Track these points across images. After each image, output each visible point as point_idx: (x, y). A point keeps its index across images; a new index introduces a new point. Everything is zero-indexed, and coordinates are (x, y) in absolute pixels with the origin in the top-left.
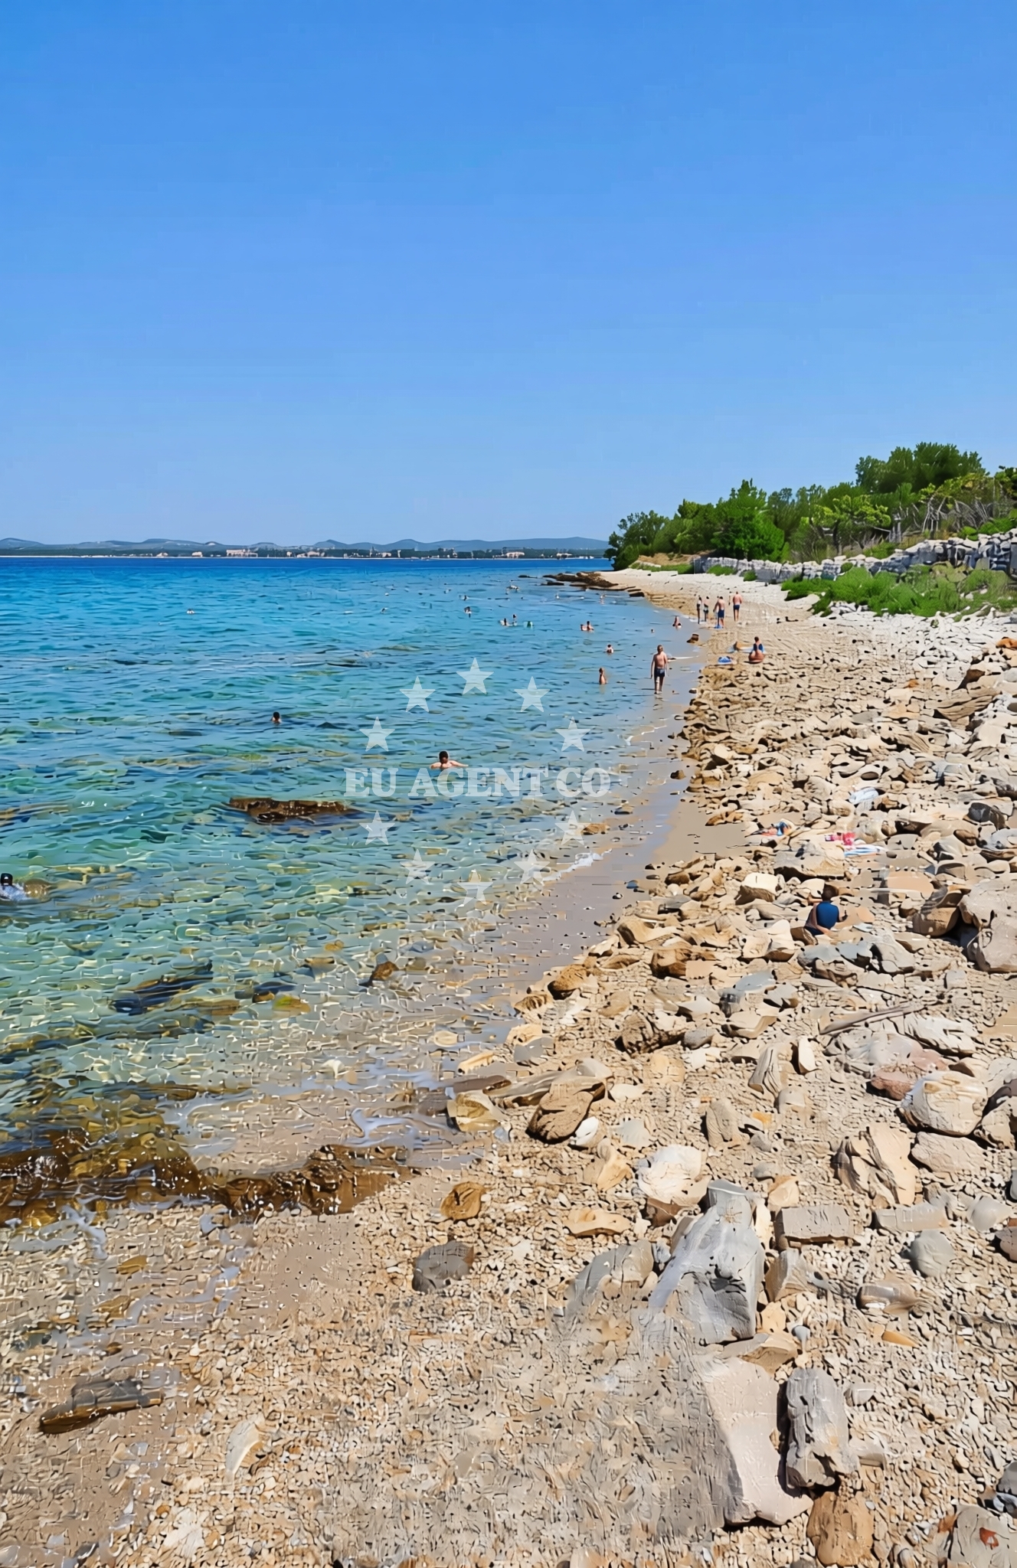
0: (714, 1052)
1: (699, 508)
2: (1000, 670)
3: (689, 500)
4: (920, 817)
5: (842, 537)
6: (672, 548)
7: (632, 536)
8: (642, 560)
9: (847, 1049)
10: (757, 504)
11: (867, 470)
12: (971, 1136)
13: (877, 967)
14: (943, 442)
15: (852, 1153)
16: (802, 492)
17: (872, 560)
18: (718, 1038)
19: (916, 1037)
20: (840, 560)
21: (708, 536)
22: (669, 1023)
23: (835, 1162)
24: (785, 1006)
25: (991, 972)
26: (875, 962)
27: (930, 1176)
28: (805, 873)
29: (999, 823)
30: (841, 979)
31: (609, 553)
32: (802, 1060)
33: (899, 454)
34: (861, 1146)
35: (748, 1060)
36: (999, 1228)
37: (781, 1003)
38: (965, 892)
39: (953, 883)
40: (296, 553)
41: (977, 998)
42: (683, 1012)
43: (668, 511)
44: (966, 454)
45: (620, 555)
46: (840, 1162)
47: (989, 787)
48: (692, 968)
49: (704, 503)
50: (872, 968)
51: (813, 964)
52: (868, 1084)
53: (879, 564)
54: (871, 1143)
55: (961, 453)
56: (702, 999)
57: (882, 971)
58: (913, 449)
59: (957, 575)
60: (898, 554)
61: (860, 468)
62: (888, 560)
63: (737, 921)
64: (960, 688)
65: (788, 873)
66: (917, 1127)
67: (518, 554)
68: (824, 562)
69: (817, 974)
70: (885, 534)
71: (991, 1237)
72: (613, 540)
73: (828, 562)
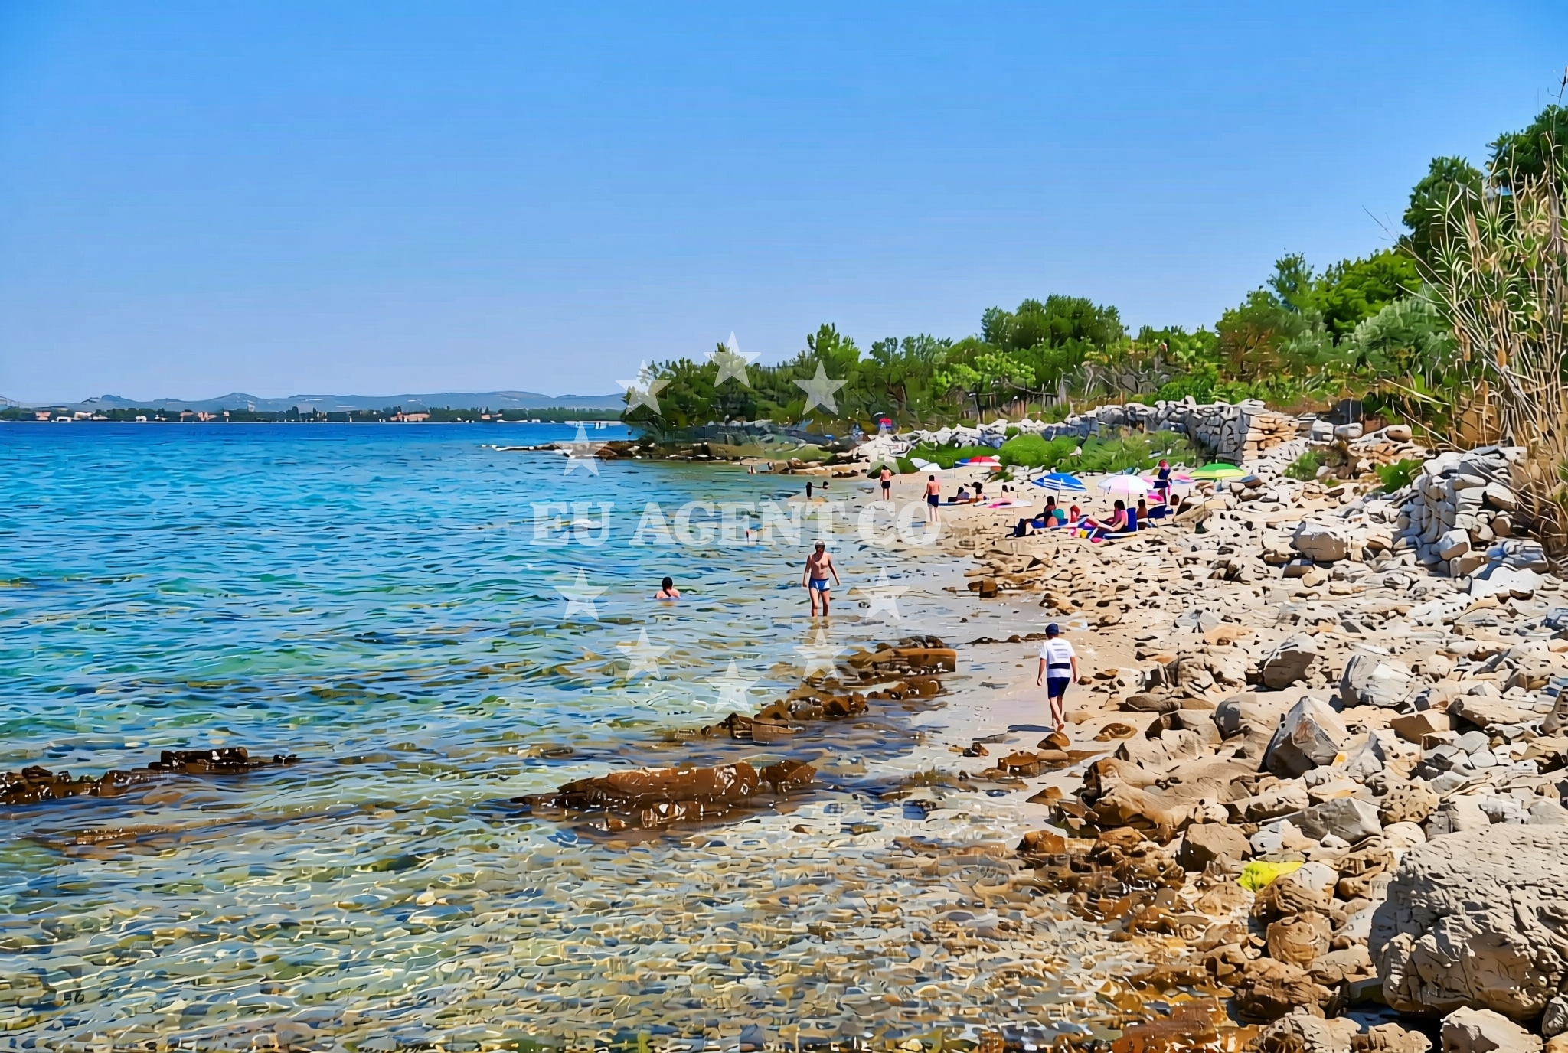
11: (994, 327)
14: (1076, 294)
17: (1041, 426)
20: (1001, 425)
33: (1029, 307)
40: (54, 413)
44: (1101, 307)
53: (1051, 428)
55: (1095, 306)
58: (1044, 302)
61: (983, 321)
62: (1061, 424)
67: (420, 417)
68: (980, 426)
73: (985, 427)
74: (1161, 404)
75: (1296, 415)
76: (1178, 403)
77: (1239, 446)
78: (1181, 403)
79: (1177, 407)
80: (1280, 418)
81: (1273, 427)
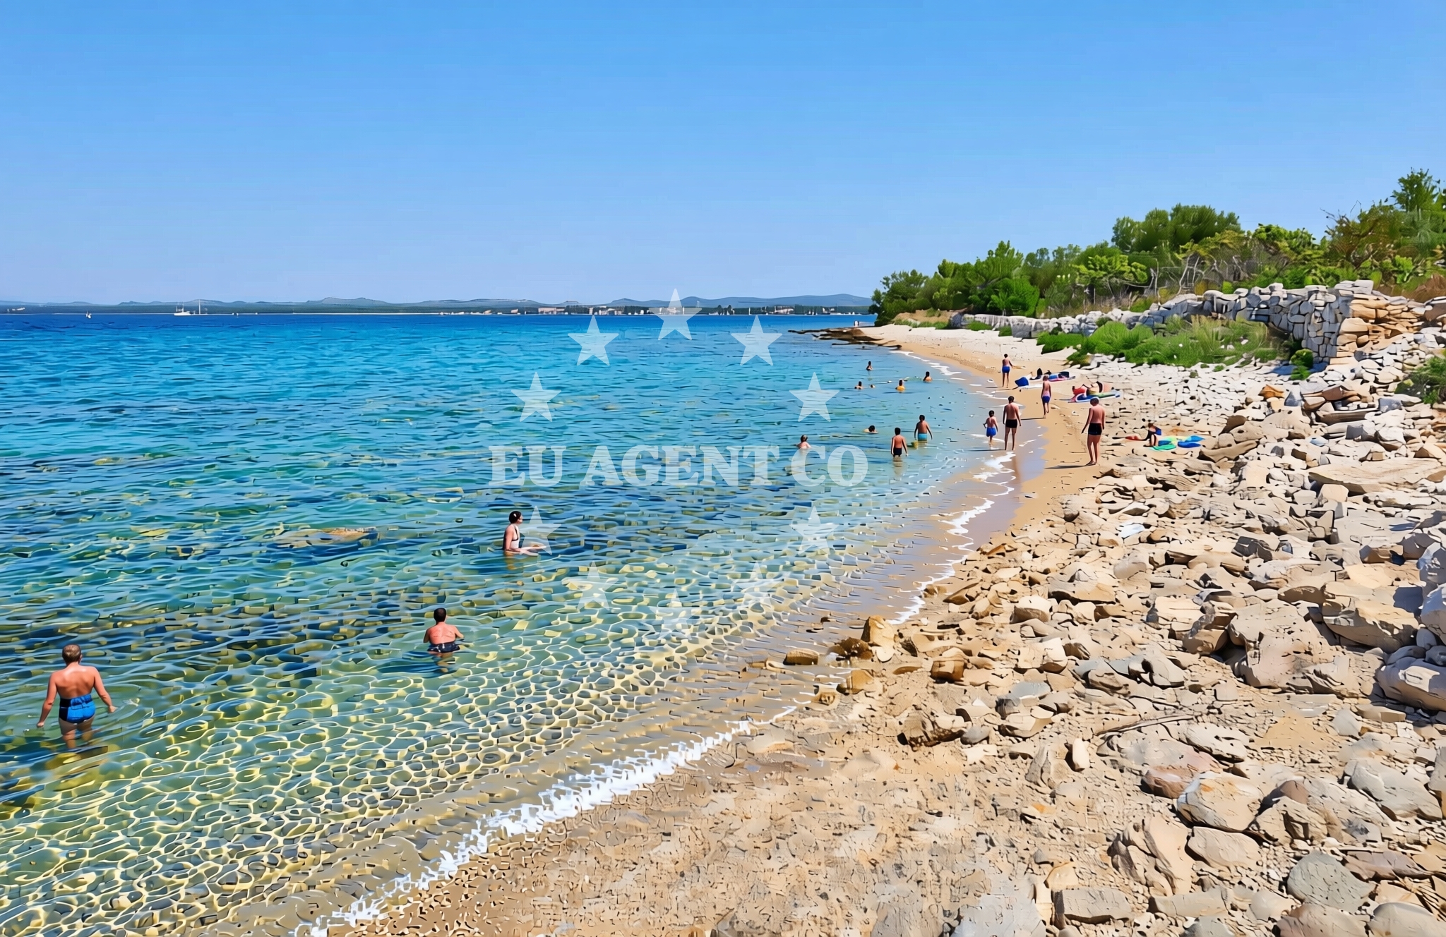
0: (992, 749)
1: (957, 267)
2: (1263, 417)
3: (948, 261)
4: (1187, 549)
5: (1097, 293)
6: (931, 304)
7: (894, 293)
8: (904, 316)
9: (1120, 749)
10: (1013, 263)
11: (1123, 235)
12: (1246, 832)
13: (1149, 681)
14: (1199, 203)
15: (1128, 843)
16: (1059, 252)
17: (1128, 314)
18: (995, 736)
19: (1189, 742)
20: (1095, 315)
21: (966, 293)
22: (948, 722)
23: (1112, 851)
24: (1059, 710)
25: (1260, 688)
26: (1146, 677)
27: (1206, 868)
28: (1075, 596)
29: (1267, 557)
30: (1113, 690)
31: (873, 309)
32: (1076, 758)
33: (1156, 216)
34: (1137, 837)
35: (1025, 756)
36: (1278, 918)
37: (1055, 708)
38: (1232, 616)
39: (1221, 608)
41: (1249, 710)
42: (961, 713)
43: (929, 270)
44: (1222, 213)
45: (883, 312)
46: (1117, 849)
47: (1254, 523)
48: (969, 676)
49: (961, 263)
50: (1143, 680)
51: (1085, 676)
52: (1142, 782)
53: (1137, 319)
54: (1147, 835)
55: (1218, 213)
56: (979, 703)
57: (1152, 684)
58: (1170, 211)
59: (1216, 328)
60: (1154, 308)
61: (1116, 229)
62: (1146, 313)
63: (1011, 637)
64: (1223, 432)
65: (1059, 596)
66: (1191, 821)
67: (789, 310)
68: (1079, 317)
69: (1089, 684)
70: (1142, 291)
71: (1271, 925)
72: (877, 296)
73: (1083, 317)
74: (1244, 291)
75: (1420, 298)
76: (1263, 290)
77: (1330, 340)
78: (1267, 290)
79: (1261, 293)
80: (1396, 303)
81: (1382, 313)
